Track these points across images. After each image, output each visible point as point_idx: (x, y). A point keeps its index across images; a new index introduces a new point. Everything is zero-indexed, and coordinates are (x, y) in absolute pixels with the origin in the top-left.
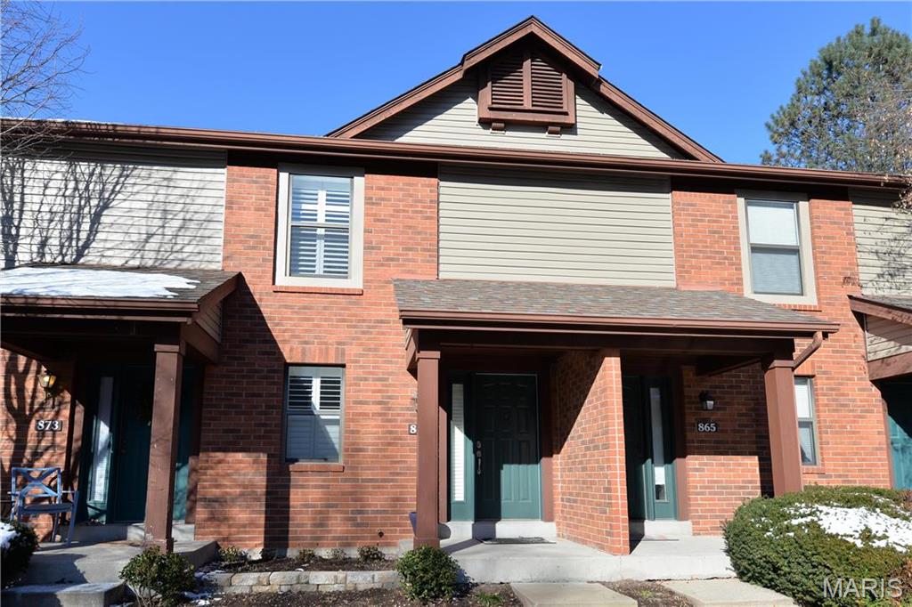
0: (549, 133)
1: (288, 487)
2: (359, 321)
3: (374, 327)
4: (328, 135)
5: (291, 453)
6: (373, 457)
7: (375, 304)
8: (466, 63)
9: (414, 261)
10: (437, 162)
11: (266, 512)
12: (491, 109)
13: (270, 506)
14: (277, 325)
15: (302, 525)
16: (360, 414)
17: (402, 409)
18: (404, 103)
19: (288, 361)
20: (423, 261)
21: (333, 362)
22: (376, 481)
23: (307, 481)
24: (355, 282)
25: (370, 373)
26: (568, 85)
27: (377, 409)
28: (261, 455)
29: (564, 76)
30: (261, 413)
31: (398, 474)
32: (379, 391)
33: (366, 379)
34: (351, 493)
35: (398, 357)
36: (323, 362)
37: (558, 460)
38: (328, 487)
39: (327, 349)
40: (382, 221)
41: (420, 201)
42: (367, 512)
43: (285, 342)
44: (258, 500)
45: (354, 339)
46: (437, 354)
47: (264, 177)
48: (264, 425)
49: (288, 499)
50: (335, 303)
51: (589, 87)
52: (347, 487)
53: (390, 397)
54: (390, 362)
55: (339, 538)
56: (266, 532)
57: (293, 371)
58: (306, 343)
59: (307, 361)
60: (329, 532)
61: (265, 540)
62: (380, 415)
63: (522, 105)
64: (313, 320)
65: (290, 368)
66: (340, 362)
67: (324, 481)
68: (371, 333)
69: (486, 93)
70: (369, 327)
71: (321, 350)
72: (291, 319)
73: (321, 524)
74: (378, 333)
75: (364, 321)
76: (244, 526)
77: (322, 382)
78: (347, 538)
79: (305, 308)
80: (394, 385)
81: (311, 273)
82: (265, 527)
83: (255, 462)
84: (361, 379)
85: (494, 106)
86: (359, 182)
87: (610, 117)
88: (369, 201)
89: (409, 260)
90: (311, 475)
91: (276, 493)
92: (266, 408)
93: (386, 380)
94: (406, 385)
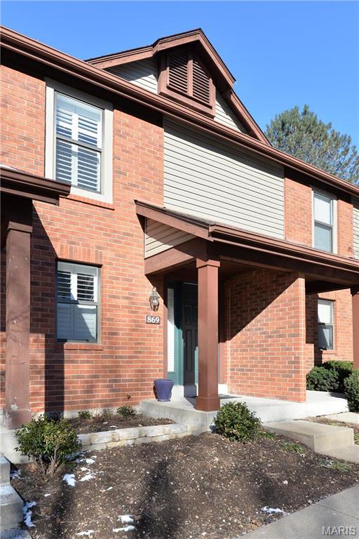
1: (62, 362)
2: (112, 231)
3: (123, 238)
5: (61, 334)
6: (123, 339)
9: (149, 190)
11: (46, 383)
13: (49, 379)
14: (50, 224)
15: (74, 392)
16: (114, 306)
17: (141, 304)
19: (59, 257)
20: (154, 191)
21: (93, 261)
22: (125, 357)
23: (76, 357)
24: (107, 198)
25: (120, 274)
27: (125, 302)
28: (40, 335)
31: (140, 352)
32: (127, 289)
33: (118, 279)
34: (108, 367)
35: (138, 264)
36: (86, 261)
37: (228, 344)
39: (89, 251)
41: (153, 144)
42: (119, 381)
43: (56, 240)
44: (39, 372)
45: (109, 245)
48: (42, 310)
49: (62, 372)
50: (96, 213)
52: (108, 362)
53: (134, 294)
54: (133, 267)
55: (101, 401)
56: (46, 399)
57: (62, 267)
58: (72, 243)
59: (74, 259)
61: (46, 406)
62: (127, 307)
64: (78, 224)
65: (60, 263)
66: (99, 263)
67: (89, 357)
68: (120, 242)
70: (119, 237)
71: (84, 251)
72: (60, 220)
73: (90, 390)
75: (115, 232)
77: (78, 277)
78: (106, 401)
79: (71, 213)
80: (137, 286)
82: (46, 395)
83: (35, 341)
84: (114, 278)
86: (109, 115)
88: (116, 132)
89: (145, 189)
90: (80, 352)
91: (53, 367)
92: (42, 295)
93: (131, 280)
94: (144, 286)
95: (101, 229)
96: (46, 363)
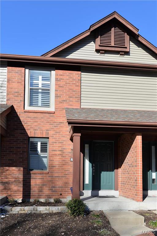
0: (120, 55)
1: (30, 179)
2: (54, 122)
3: (59, 125)
4: (42, 56)
5: (31, 168)
6: (58, 169)
7: (59, 117)
8: (91, 29)
9: (72, 101)
10: (80, 66)
11: (23, 187)
12: (100, 46)
13: (24, 185)
14: (26, 123)
15: (35, 191)
16: (54, 155)
17: (68, 153)
18: (69, 43)
19: (29, 136)
20: (75, 101)
21: (45, 136)
22: (59, 177)
23: (36, 177)
24: (52, 109)
25: (57, 140)
26: (127, 37)
27: (60, 153)
28: (21, 168)
29: (126, 34)
30: (21, 154)
31: (67, 175)
32: (60, 147)
33: (56, 143)
34: (51, 181)
35: (67, 135)
36: (41, 136)
37: (120, 170)
38: (43, 179)
39: (43, 132)
40: (61, 87)
41: (75, 80)
42: (56, 187)
43: (28, 129)
44: (20, 183)
45: (52, 129)
46: (80, 134)
47: (20, 71)
48: (22, 158)
49: (30, 182)
50: (45, 116)
51: (134, 38)
52: (50, 179)
53: (64, 149)
54: (64, 137)
55: (47, 196)
56: (23, 193)
57: (31, 140)
58: (35, 130)
59: (36, 136)
60: (44, 193)
61: (23, 196)
62: (60, 155)
63: (111, 44)
64: (38, 122)
65: (30, 139)
66: (47, 137)
67: (42, 177)
68: (57, 127)
69: (98, 40)
70: (57, 125)
71: (40, 132)
72: (30, 122)
73: (41, 191)
74: (60, 127)
75: (55, 122)
76: (16, 191)
77: (41, 143)
78: (50, 196)
79: (35, 118)
80: (65, 145)
81: (37, 106)
82: (23, 192)
83: (19, 170)
84: (54, 142)
85: (101, 45)
86: (53, 73)
87: (141, 49)
88: (57, 80)
89: (71, 101)
90: (38, 175)
91: (26, 181)
92: (22, 152)
93: (63, 143)
94: (69, 145)
95: (48, 122)
96: (23, 179)
